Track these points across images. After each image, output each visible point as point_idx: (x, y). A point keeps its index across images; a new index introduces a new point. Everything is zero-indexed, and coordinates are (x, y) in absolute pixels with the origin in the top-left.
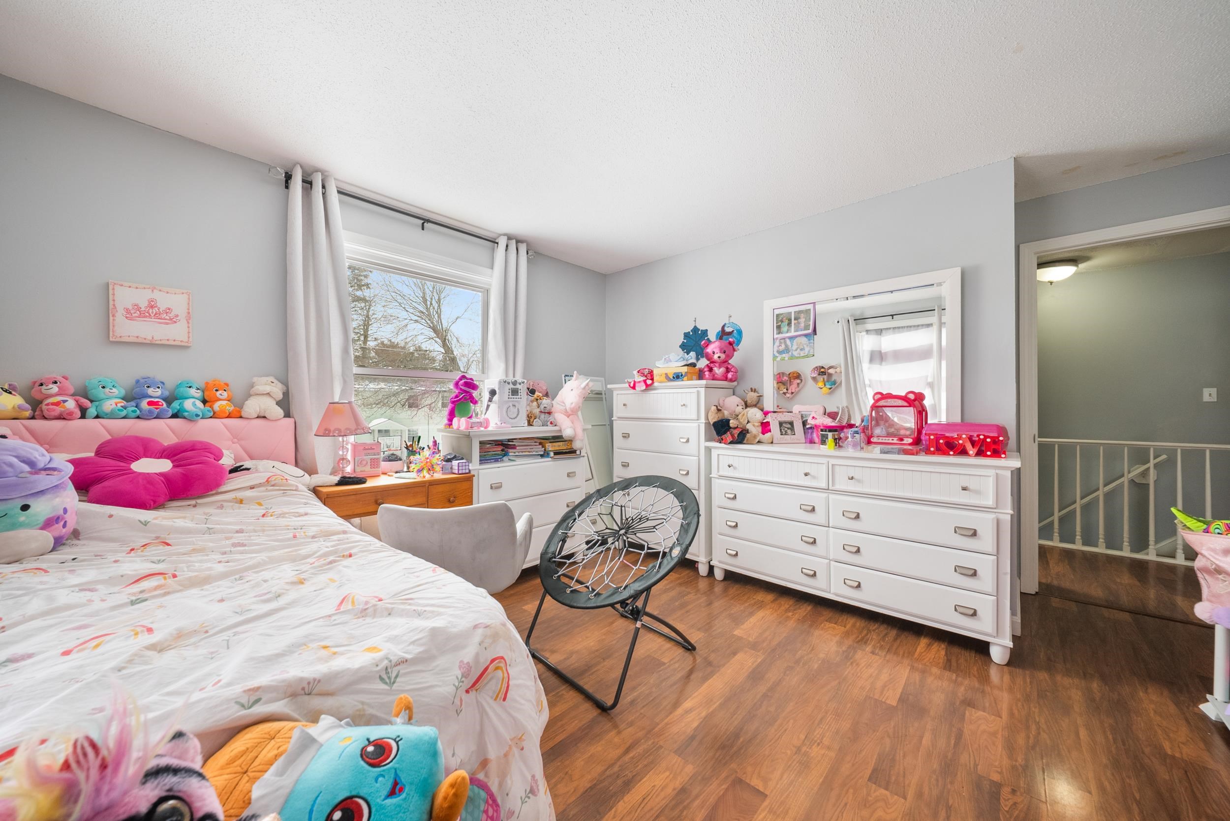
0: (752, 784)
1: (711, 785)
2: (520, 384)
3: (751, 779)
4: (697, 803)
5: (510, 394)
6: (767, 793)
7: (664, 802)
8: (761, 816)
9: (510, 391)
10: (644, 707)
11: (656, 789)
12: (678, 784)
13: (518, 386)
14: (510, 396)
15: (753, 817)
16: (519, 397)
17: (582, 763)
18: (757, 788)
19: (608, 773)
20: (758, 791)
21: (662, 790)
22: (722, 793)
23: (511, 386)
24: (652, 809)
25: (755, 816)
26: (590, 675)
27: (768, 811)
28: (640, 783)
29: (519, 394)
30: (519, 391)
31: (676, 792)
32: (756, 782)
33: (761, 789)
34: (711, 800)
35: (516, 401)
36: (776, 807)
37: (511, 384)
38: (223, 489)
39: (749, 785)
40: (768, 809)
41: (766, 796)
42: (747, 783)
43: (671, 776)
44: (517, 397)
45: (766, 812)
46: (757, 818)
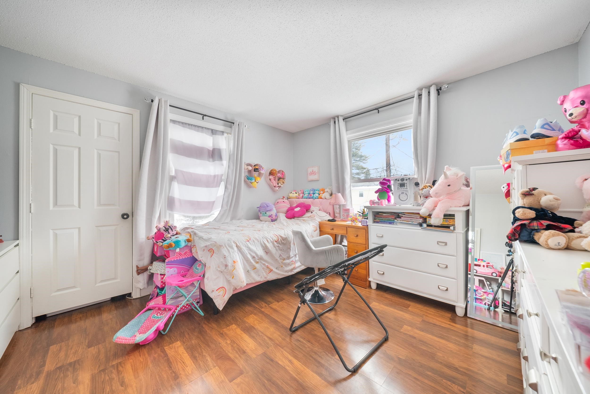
0: (238, 378)
1: (244, 362)
2: (407, 180)
3: (241, 378)
4: (237, 356)
5: (399, 186)
6: (232, 383)
7: (242, 346)
8: (222, 376)
9: (399, 185)
10: (295, 344)
11: (248, 345)
12: (248, 351)
13: (405, 182)
14: (399, 188)
15: (223, 373)
16: (406, 188)
17: (266, 326)
18: (236, 379)
19: (259, 332)
20: (234, 379)
21: (247, 346)
22: (238, 365)
23: (400, 182)
24: (240, 343)
25: (223, 374)
26: (317, 326)
27: (223, 380)
28: (252, 341)
29: (406, 186)
30: (405, 184)
31: (245, 350)
32: (238, 380)
33: (234, 381)
34: (237, 361)
35: (404, 191)
36: (224, 384)
37: (400, 180)
38: (303, 217)
39: (239, 377)
40: (224, 380)
41: (230, 382)
42: (239, 376)
43: (252, 350)
44: (404, 188)
45: (223, 379)
46: (222, 374)
